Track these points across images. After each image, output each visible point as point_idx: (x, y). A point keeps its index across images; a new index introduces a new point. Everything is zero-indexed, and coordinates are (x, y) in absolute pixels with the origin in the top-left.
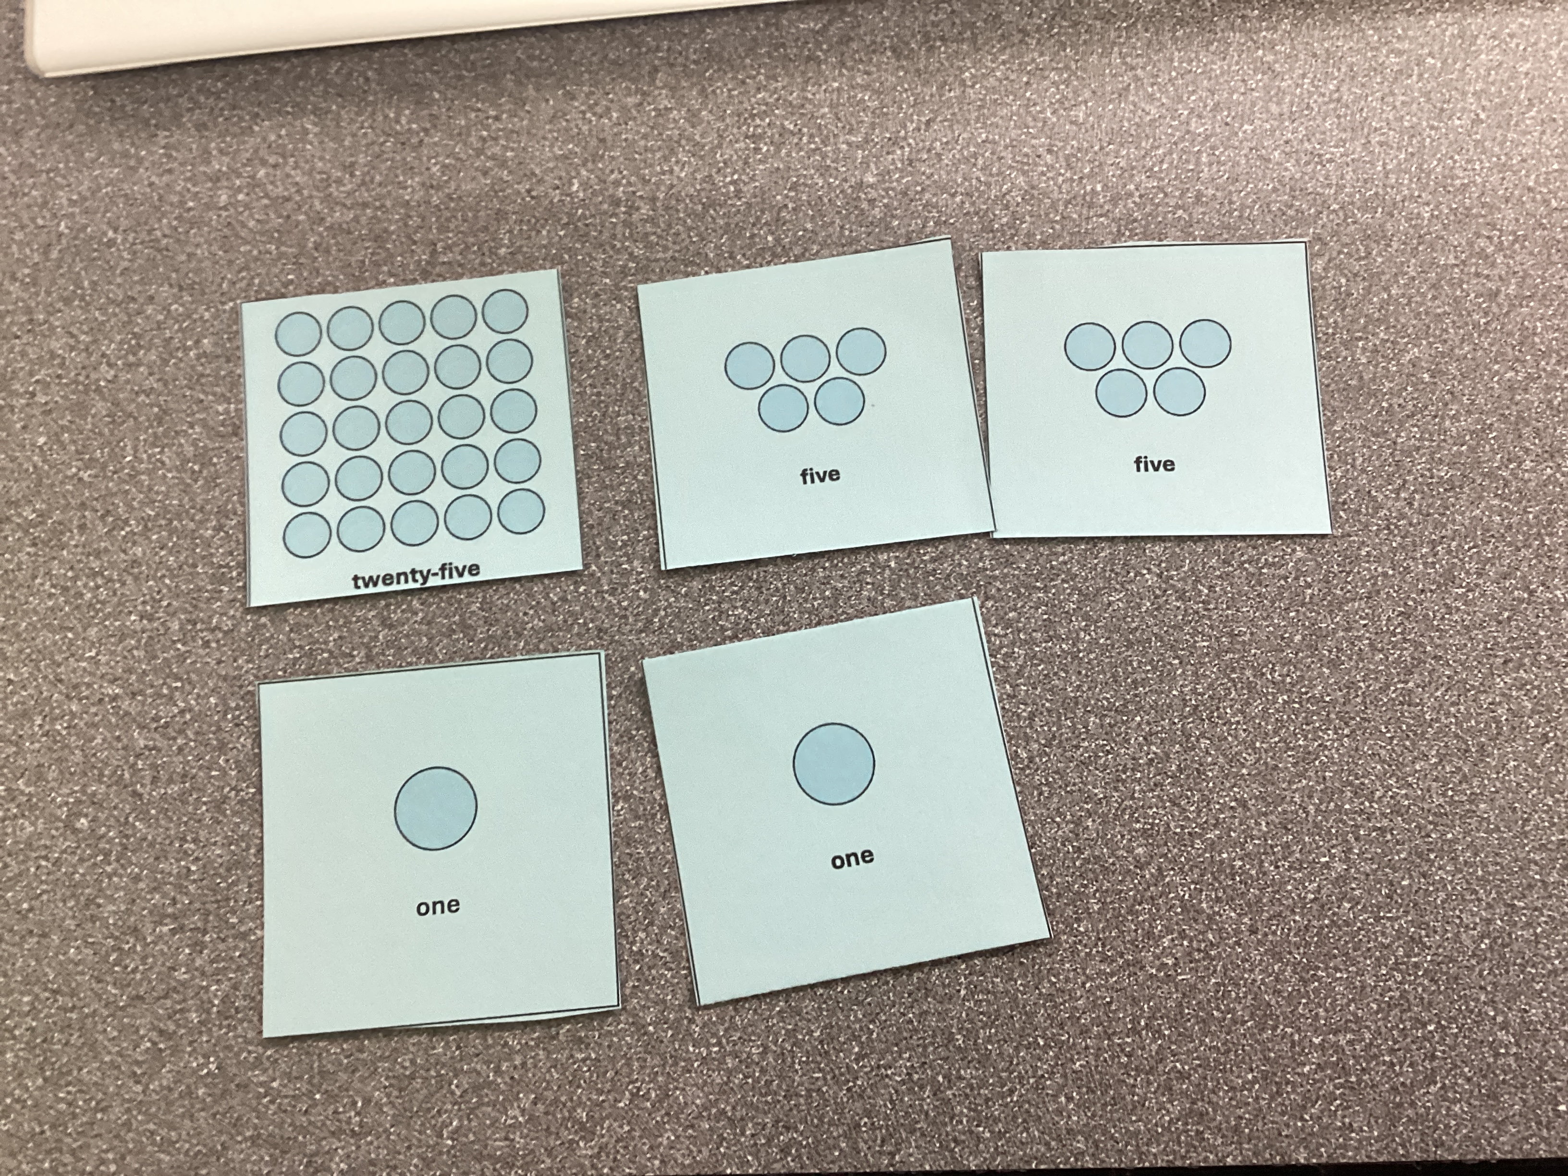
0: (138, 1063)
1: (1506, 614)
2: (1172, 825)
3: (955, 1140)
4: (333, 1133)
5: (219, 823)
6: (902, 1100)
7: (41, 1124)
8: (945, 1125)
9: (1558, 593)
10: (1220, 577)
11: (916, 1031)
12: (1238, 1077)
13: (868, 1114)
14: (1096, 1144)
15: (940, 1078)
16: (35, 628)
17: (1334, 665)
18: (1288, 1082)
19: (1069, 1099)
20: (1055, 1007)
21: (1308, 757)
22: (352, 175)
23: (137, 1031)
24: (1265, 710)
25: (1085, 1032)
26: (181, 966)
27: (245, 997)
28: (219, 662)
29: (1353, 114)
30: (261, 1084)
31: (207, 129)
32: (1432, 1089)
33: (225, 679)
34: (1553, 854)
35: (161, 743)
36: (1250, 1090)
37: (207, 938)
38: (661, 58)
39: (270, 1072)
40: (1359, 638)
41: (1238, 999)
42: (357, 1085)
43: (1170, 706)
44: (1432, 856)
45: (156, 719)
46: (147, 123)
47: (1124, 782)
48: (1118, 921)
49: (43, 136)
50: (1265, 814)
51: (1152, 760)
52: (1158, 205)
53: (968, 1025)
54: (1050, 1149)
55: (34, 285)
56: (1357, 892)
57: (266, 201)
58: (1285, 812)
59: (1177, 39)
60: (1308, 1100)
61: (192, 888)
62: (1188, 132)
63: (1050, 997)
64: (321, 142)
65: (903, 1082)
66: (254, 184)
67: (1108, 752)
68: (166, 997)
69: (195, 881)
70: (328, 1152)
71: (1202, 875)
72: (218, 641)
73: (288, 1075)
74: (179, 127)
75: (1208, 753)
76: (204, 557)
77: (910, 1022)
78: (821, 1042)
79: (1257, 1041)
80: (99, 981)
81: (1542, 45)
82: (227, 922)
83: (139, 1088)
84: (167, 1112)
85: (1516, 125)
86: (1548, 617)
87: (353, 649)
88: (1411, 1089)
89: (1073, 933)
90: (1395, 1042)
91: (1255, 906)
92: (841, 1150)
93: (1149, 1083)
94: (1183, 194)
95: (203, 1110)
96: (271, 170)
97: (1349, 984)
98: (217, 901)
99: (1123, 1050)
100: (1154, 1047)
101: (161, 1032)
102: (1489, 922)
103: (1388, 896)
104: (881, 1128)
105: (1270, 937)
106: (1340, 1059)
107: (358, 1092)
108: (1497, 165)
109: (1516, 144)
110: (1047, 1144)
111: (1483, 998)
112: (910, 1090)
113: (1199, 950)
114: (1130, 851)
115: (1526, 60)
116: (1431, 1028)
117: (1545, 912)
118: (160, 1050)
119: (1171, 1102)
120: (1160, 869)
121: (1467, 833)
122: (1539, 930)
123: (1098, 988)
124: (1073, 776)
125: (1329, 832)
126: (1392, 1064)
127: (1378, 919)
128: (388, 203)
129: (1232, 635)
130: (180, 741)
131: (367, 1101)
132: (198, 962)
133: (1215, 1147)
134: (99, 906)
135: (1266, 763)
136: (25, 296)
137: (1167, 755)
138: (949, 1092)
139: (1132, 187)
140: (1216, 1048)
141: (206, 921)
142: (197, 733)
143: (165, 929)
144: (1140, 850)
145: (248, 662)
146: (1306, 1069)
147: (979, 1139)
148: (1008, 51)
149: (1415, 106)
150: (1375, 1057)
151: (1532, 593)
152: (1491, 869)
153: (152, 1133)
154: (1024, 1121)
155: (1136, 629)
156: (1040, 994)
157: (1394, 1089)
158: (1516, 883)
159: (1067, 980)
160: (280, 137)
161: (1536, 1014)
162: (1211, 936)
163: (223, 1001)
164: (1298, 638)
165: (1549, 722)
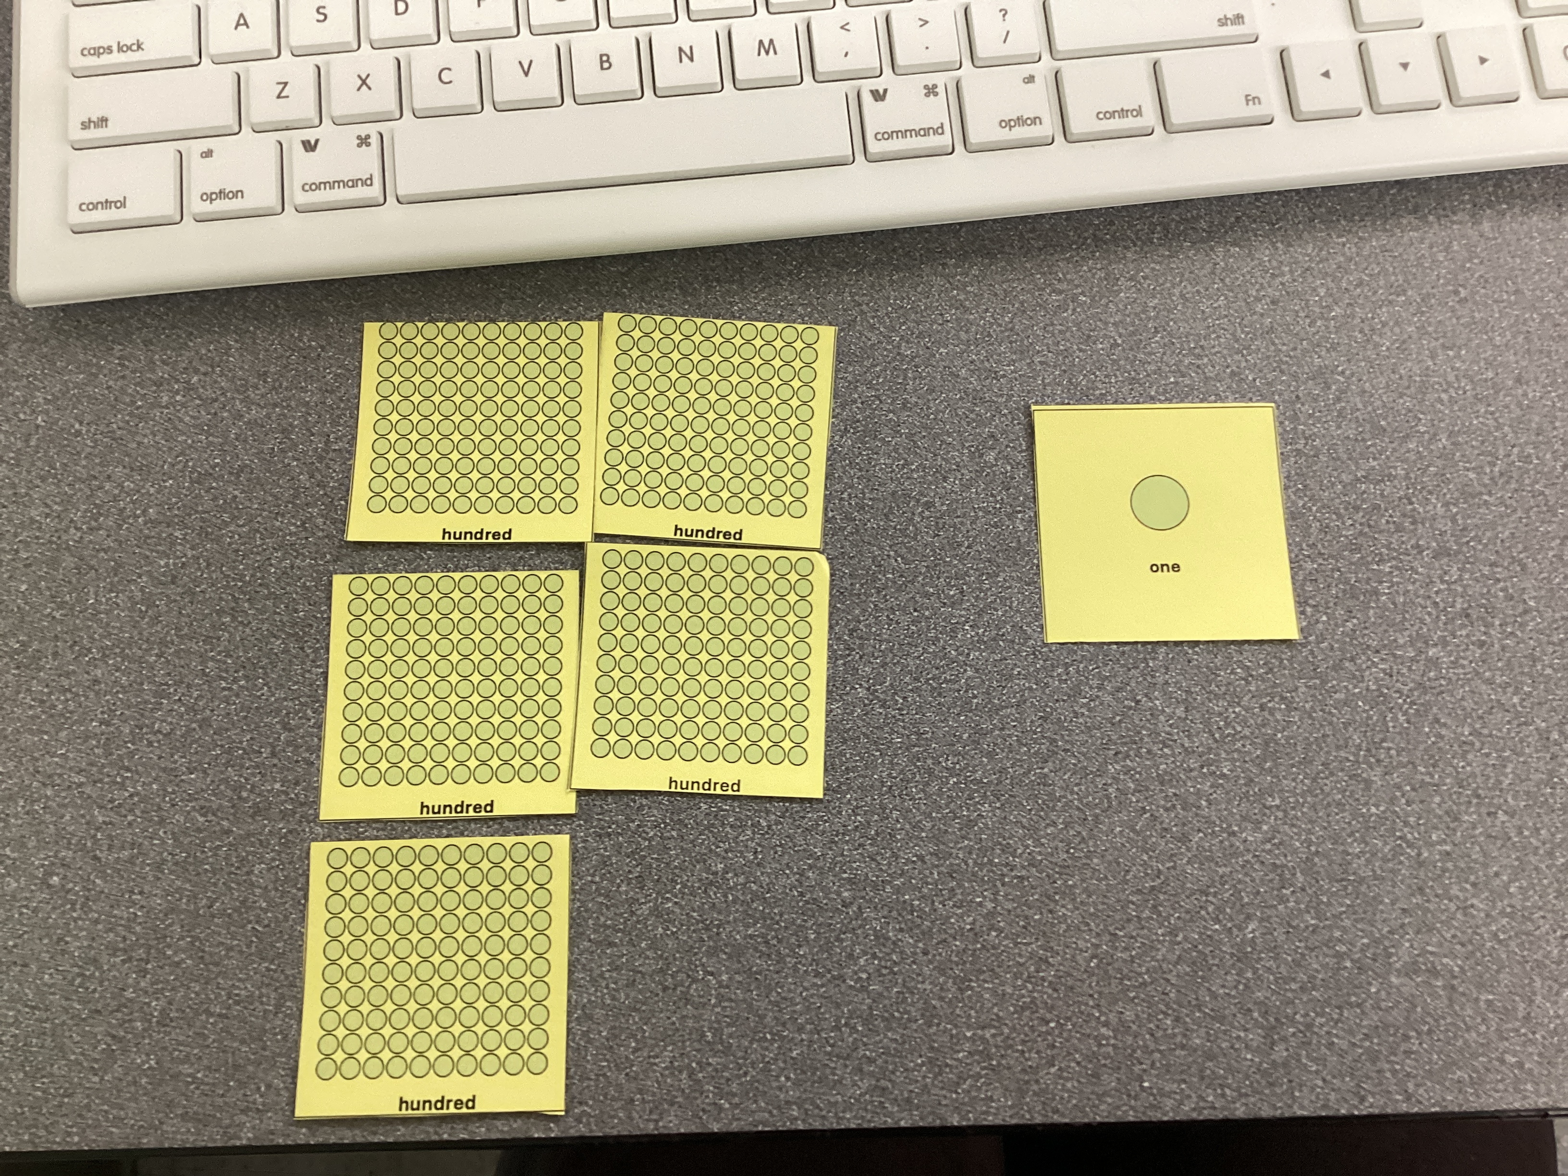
0: (96, 1061)
1: (1118, 718)
2: (870, 874)
3: (703, 1110)
4: (242, 1111)
5: (159, 879)
6: (665, 1082)
7: (21, 1107)
8: (696, 1098)
9: (1157, 702)
10: (912, 690)
11: (677, 1030)
12: (912, 1061)
13: (640, 1091)
14: (806, 1110)
15: (694, 1065)
16: (19, 732)
17: (991, 755)
18: (947, 1065)
19: (788, 1078)
20: (780, 1011)
21: (970, 823)
22: (265, 382)
23: (96, 1035)
24: (940, 789)
25: (800, 1029)
26: (129, 987)
27: (177, 1010)
28: (160, 758)
29: (1022, 341)
30: (189, 1075)
31: (152, 344)
32: (1053, 1070)
33: (164, 770)
34: (1147, 897)
35: (116, 819)
36: (919, 1071)
37: (149, 966)
38: (504, 293)
39: (196, 1066)
40: (1010, 736)
41: (913, 1004)
42: (261, 1075)
43: (872, 786)
44: (1057, 897)
45: (112, 801)
46: (105, 338)
47: (836, 843)
48: (827, 948)
49: (23, 348)
50: (937, 866)
51: (857, 827)
52: (875, 409)
53: (715, 1025)
54: (772, 1115)
55: (18, 465)
56: (1001, 924)
57: (198, 402)
58: (951, 864)
59: (894, 281)
60: (962, 1079)
61: (138, 929)
62: (899, 354)
63: (776, 1004)
64: (241, 355)
65: (666, 1068)
66: (189, 388)
67: (826, 821)
68: (117, 1011)
69: (140, 923)
70: (238, 1125)
71: (890, 912)
72: (159, 742)
73: (209, 1068)
74: (130, 342)
75: (898, 821)
76: (148, 677)
77: (674, 1023)
78: (608, 1040)
79: (926, 1035)
80: (67, 999)
81: (1168, 285)
82: (164, 954)
83: (96, 1079)
84: (119, 1097)
85: (1145, 348)
86: (1148, 720)
87: (261, 747)
88: (1035, 1070)
89: (795, 955)
90: (1026, 1035)
91: (927, 934)
92: (620, 1119)
93: (846, 1066)
94: (894, 400)
95: (145, 1094)
96: (202, 377)
97: (994, 991)
98: (157, 939)
99: (827, 1042)
100: (851, 1039)
101: (114, 1037)
102: (1097, 946)
103: (1024, 927)
104: (649, 1102)
105: (938, 958)
106: (985, 1048)
107: (262, 1080)
108: (1127, 378)
109: (1143, 363)
110: (770, 1112)
111: (1091, 1003)
112: (672, 1074)
113: (886, 967)
114: (839, 894)
115: (1154, 297)
116: (1052, 1025)
117: (1139, 939)
118: (113, 1050)
119: (862, 1080)
120: (860, 908)
121: (1083, 880)
122: (1134, 953)
123: (812, 996)
124: (799, 840)
125: (983, 879)
126: (1023, 1052)
127: (1016, 944)
128: (293, 404)
129: (919, 734)
130: (130, 818)
131: (269, 1086)
132: (143, 984)
133: (892, 1113)
134: (67, 943)
135: (939, 829)
136: (11, 474)
137: (868, 823)
138: (700, 1075)
139: (856, 396)
140: (896, 1040)
141: (149, 953)
142: (143, 812)
143: (118, 960)
144: (846, 894)
145: (182, 757)
146: (961, 1055)
147: (720, 1109)
148: (767, 290)
149: (1068, 334)
150: (1011, 1047)
151: (1138, 702)
152: (1100, 907)
153: (106, 1112)
154: (755, 1095)
155: (849, 729)
156: (770, 1001)
157: (1024, 1071)
158: (1117, 917)
159: (790, 991)
160: (209, 351)
161: (1129, 1015)
162: (894, 958)
163: (160, 1013)
164: (965, 736)
165: (1147, 798)
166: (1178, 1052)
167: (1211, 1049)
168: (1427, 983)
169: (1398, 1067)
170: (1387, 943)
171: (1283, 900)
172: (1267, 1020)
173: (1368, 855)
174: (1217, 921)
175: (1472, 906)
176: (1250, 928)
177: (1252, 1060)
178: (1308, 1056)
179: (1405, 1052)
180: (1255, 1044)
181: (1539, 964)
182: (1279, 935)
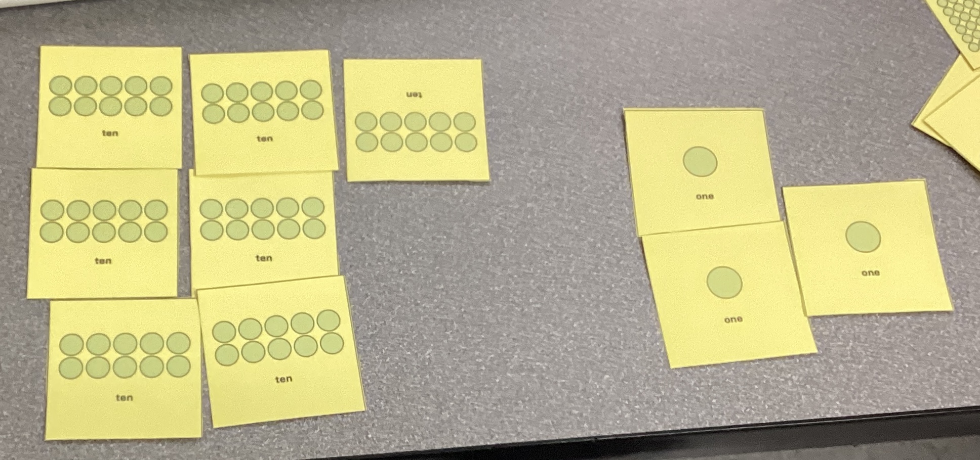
166: (387, 418)
167: (407, 416)
168: (528, 376)
169: (511, 419)
170: (505, 357)
171: (447, 337)
172: (438, 399)
173: (493, 312)
174: (409, 350)
175: (553, 335)
176: (428, 352)
177: (430, 420)
178: (461, 417)
179: (516, 411)
180: (431, 412)
181: (591, 363)
182: (444, 354)
